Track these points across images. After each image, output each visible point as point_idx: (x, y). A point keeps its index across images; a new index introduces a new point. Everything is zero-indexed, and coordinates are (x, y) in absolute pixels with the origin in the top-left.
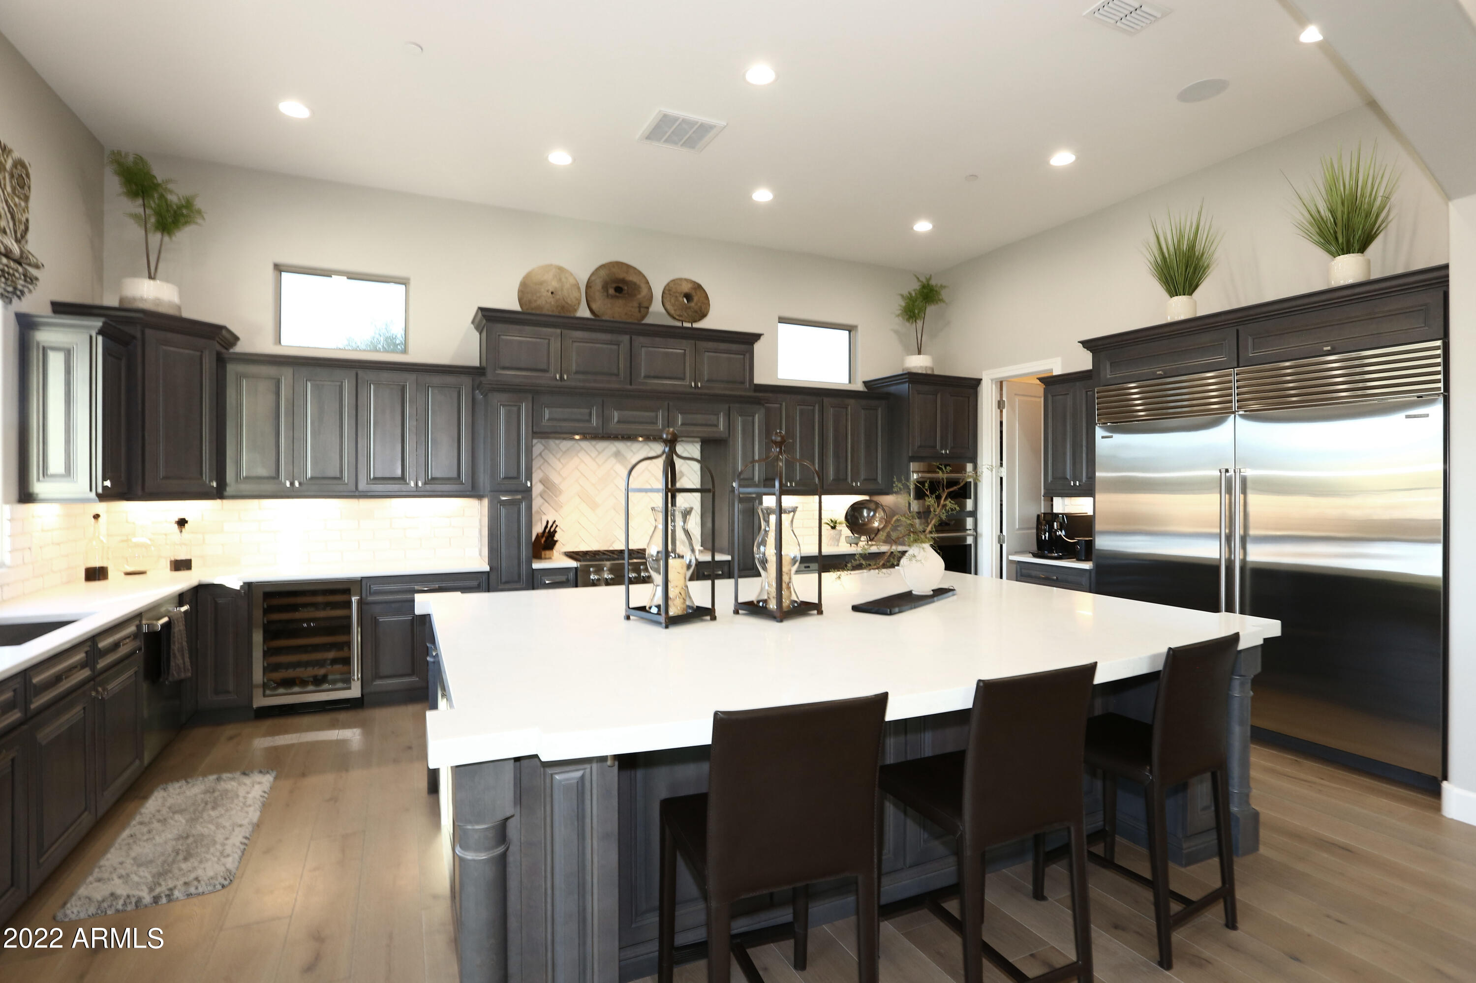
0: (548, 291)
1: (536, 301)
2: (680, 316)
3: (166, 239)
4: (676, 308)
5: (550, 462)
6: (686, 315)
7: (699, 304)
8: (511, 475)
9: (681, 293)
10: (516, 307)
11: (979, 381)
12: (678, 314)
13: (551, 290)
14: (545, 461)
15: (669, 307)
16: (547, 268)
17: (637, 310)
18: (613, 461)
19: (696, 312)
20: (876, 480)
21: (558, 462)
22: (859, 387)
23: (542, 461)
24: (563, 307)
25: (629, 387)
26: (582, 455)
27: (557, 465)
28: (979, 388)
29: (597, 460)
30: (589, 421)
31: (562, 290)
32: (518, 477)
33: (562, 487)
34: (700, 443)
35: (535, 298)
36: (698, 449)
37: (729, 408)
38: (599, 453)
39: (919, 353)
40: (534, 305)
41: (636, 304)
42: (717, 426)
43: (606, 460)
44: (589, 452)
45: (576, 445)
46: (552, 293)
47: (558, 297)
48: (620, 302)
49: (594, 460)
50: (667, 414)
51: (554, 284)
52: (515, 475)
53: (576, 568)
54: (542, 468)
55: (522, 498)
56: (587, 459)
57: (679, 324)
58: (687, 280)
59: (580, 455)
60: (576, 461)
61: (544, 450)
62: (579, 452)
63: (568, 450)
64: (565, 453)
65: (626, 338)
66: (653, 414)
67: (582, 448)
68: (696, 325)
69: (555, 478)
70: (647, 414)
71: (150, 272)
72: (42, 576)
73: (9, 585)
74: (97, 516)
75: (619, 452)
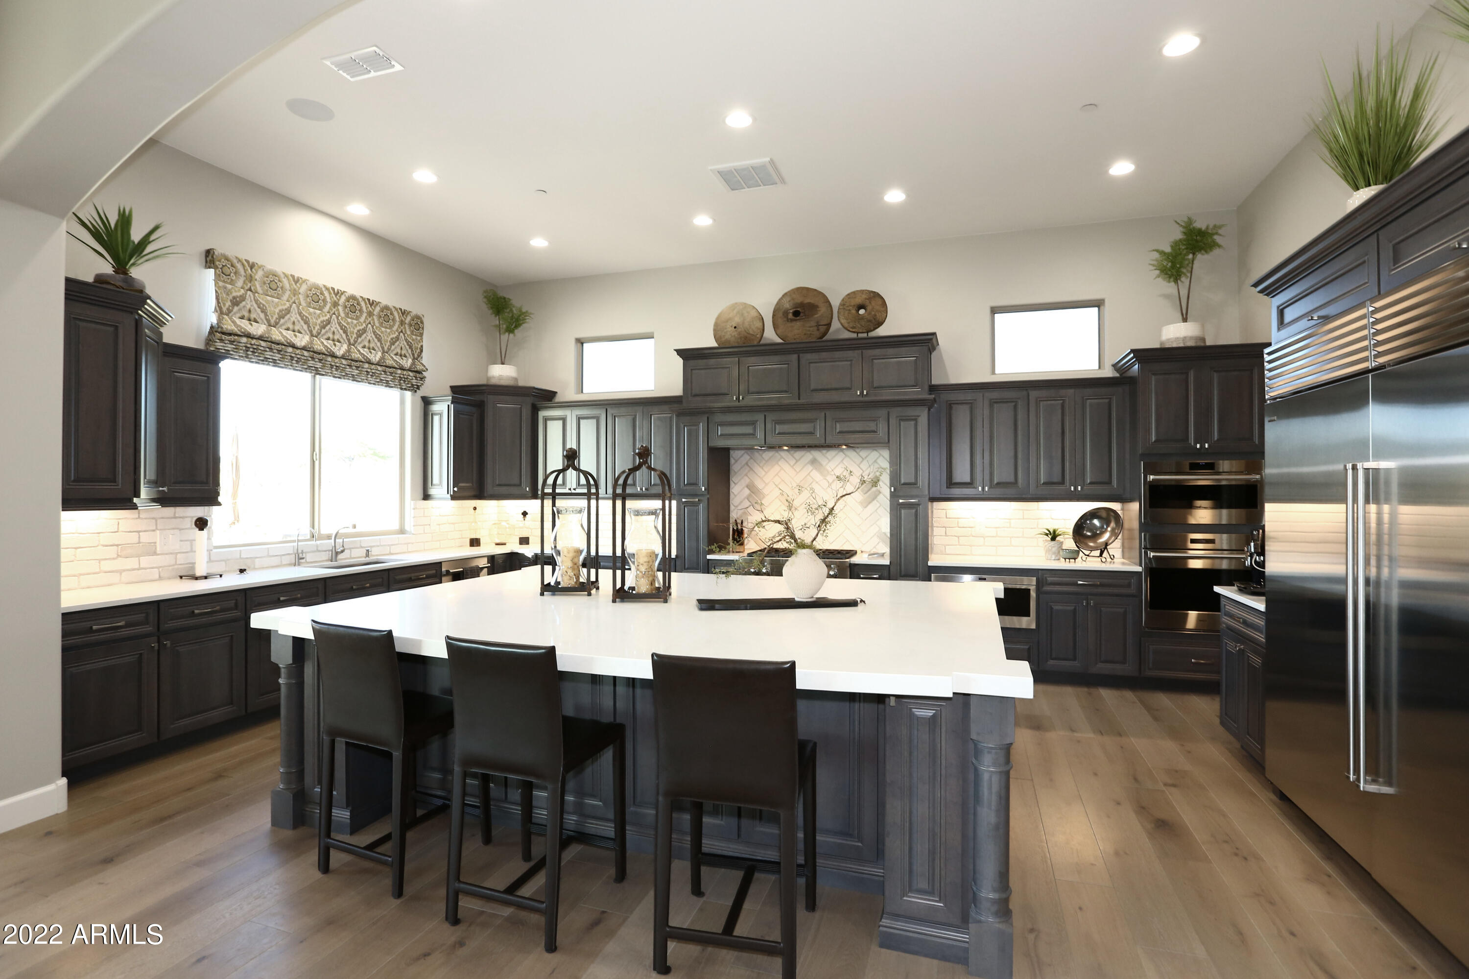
0: (732, 326)
1: (724, 336)
2: (853, 328)
3: (511, 335)
4: (849, 321)
5: (756, 471)
6: (859, 326)
7: (873, 313)
8: (692, 482)
9: (854, 306)
10: (714, 344)
11: (1264, 347)
12: (851, 326)
13: (734, 325)
14: (751, 469)
15: (843, 321)
16: (733, 307)
17: (815, 328)
18: (810, 467)
19: (870, 321)
20: (1109, 483)
21: (761, 470)
22: (1108, 372)
23: (748, 468)
24: (746, 338)
25: (798, 401)
26: (782, 463)
27: (761, 472)
29: (794, 467)
30: (754, 434)
31: (743, 323)
32: (697, 483)
33: (765, 491)
35: (723, 334)
37: (888, 413)
38: (797, 461)
39: (1185, 320)
40: (723, 339)
41: (813, 323)
42: (875, 432)
43: (803, 467)
44: (788, 460)
45: (777, 454)
46: (735, 327)
47: (740, 330)
48: (798, 324)
49: (792, 467)
51: (737, 320)
52: (695, 481)
54: (748, 475)
55: (699, 500)
56: (786, 467)
57: (854, 336)
58: (862, 291)
59: (780, 463)
60: (776, 468)
61: (749, 460)
62: (779, 460)
63: (770, 458)
64: (767, 461)
65: (794, 357)
67: (782, 457)
68: (873, 334)
69: (759, 484)
71: (502, 359)
72: (439, 541)
73: (412, 543)
74: (475, 509)
75: (815, 459)
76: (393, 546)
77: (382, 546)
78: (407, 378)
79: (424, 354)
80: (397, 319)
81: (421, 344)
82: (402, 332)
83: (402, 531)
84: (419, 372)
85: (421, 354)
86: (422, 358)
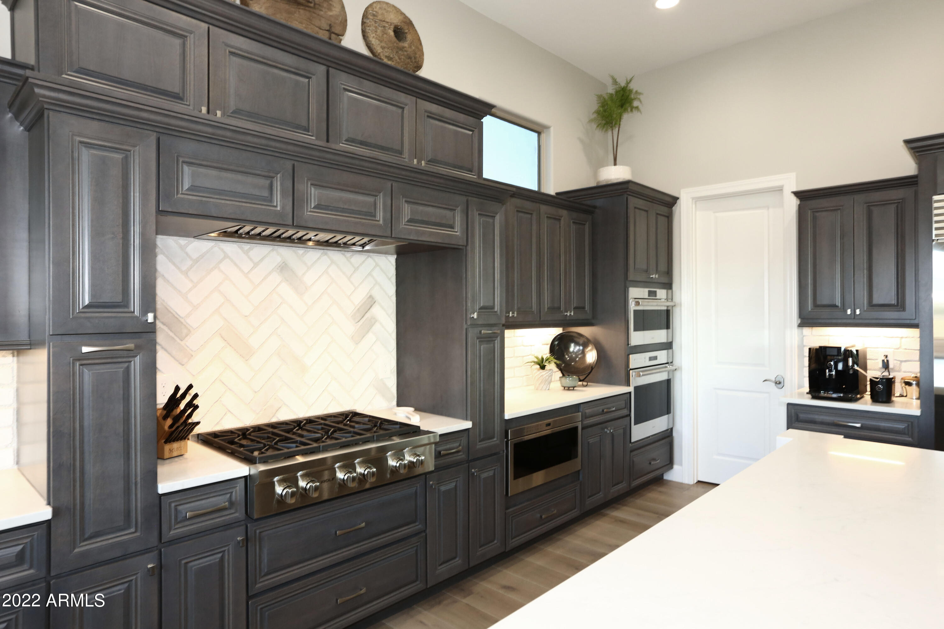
4: (383, 44)
6: (397, 58)
7: (411, 48)
8: (106, 298)
9: (387, 24)
11: (675, 200)
12: (386, 54)
15: (373, 41)
17: (326, 34)
19: (410, 58)
20: (584, 308)
26: (225, 266)
28: (674, 208)
30: (270, 199)
32: (125, 303)
34: (395, 256)
36: (392, 264)
37: (467, 201)
38: (254, 263)
39: (615, 164)
41: (325, 25)
42: (452, 227)
43: (267, 276)
44: (236, 261)
48: (301, 14)
49: (247, 274)
50: (390, 202)
52: (118, 298)
53: (245, 477)
55: (136, 346)
56: (235, 274)
58: (395, 8)
59: (222, 266)
60: (217, 278)
62: (218, 261)
65: (320, 70)
66: (370, 199)
70: (361, 198)
75: (286, 264)
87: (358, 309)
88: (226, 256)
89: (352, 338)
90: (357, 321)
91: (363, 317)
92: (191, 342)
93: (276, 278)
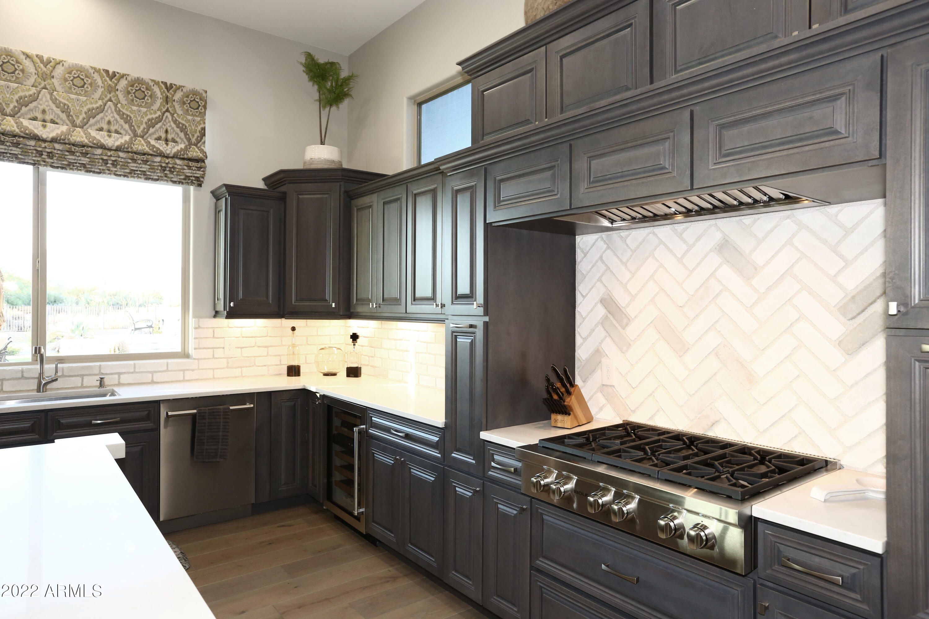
3: (333, 108)
30: (553, 190)
32: (471, 295)
70: (647, 151)
71: (321, 140)
72: (241, 367)
73: (193, 370)
74: (293, 329)
75: (727, 241)
76: (158, 374)
77: (137, 372)
78: (173, 167)
79: (207, 138)
80: (159, 94)
81: (202, 126)
82: (167, 110)
83: (185, 355)
84: (197, 160)
85: (202, 138)
86: (204, 142)
87: (853, 297)
88: (661, 242)
89: (840, 343)
90: (850, 316)
91: (863, 311)
92: (631, 332)
93: (715, 260)
